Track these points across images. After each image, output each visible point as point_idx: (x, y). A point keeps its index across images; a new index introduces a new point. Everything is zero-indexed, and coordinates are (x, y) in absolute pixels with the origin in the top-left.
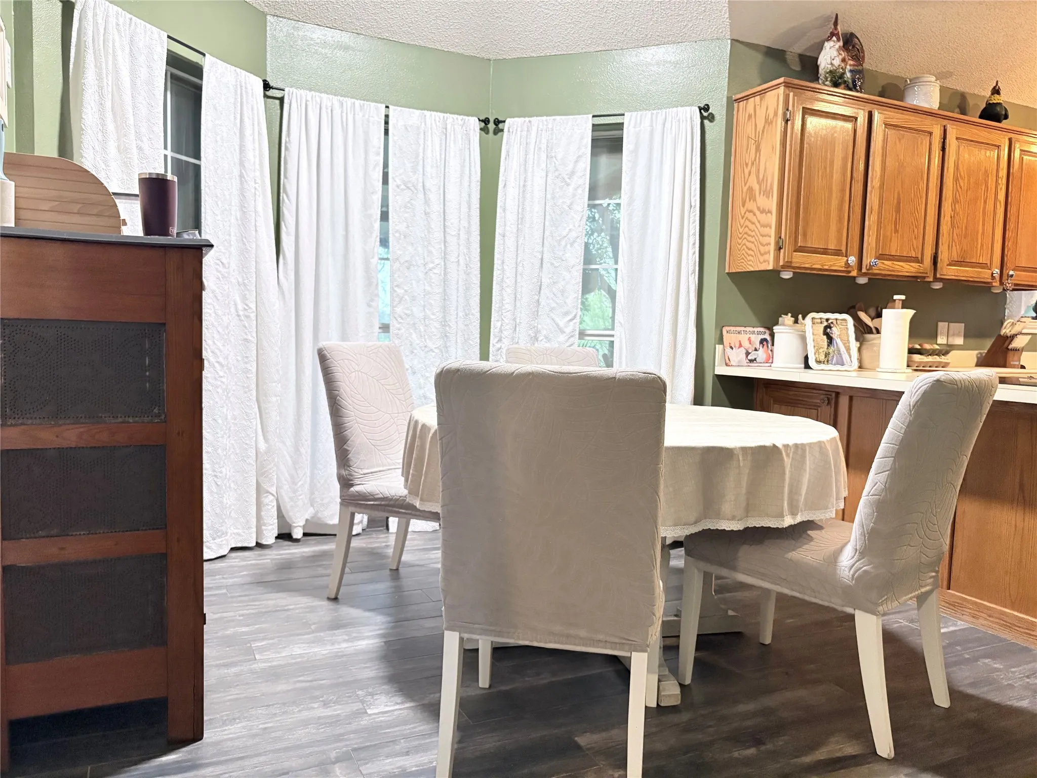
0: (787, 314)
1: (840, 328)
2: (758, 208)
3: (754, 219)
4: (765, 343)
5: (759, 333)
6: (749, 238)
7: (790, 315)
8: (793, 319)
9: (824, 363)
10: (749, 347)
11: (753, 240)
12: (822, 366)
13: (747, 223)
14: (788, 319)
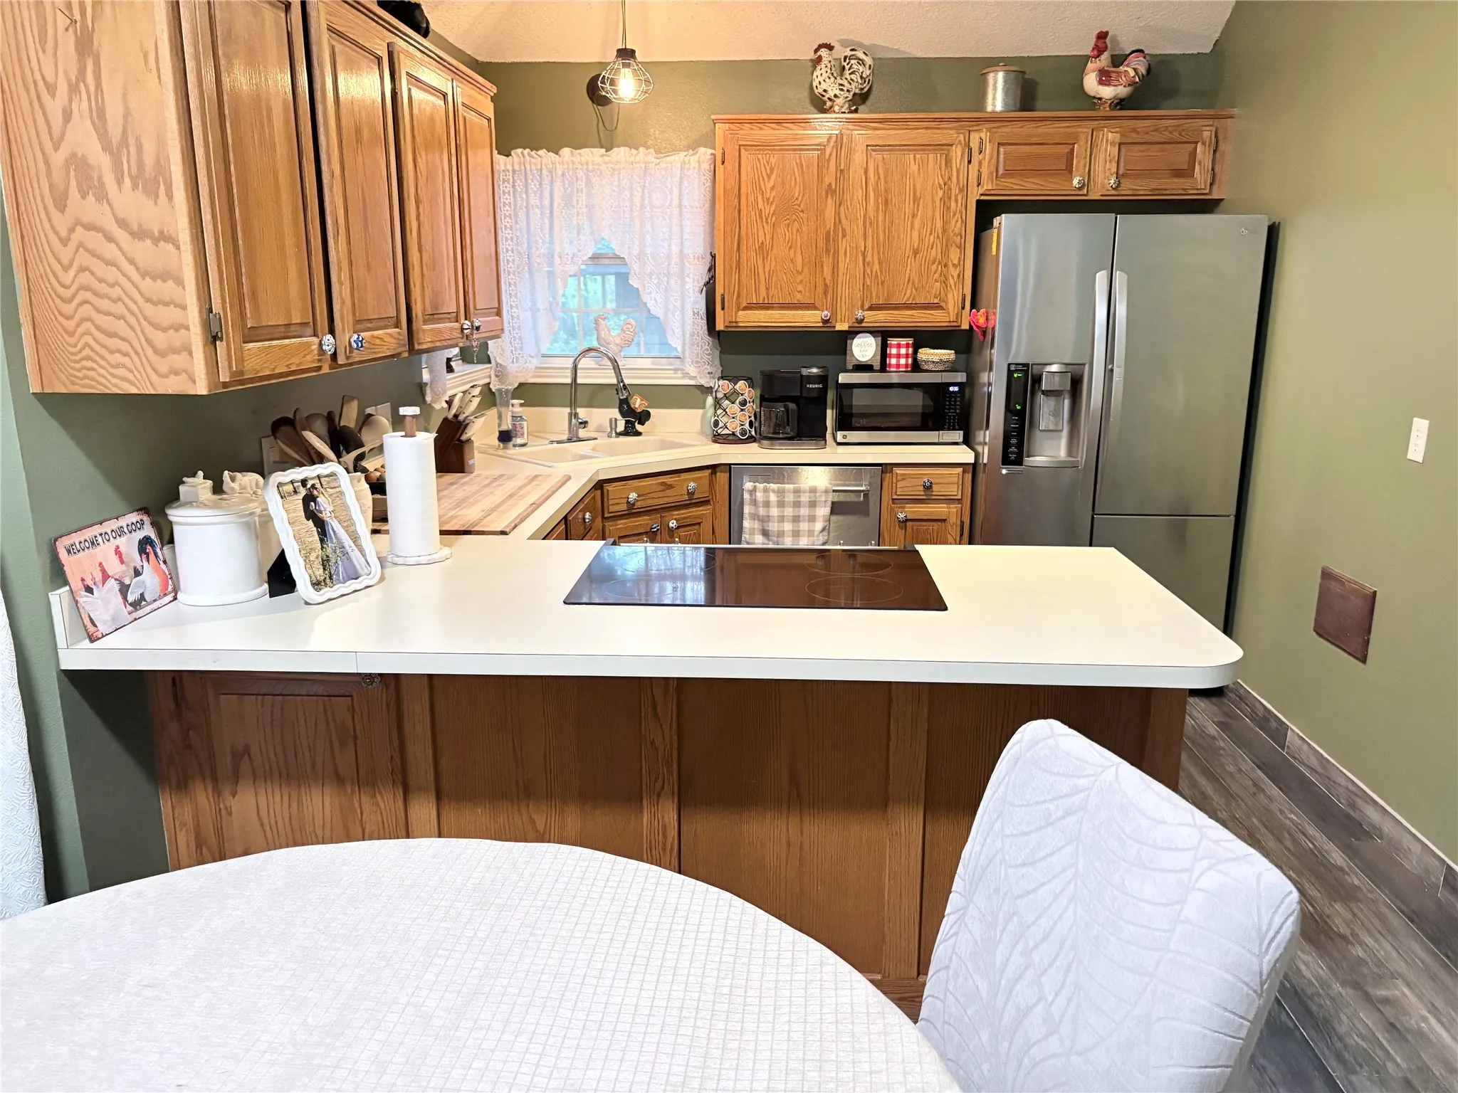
0: (194, 475)
1: (330, 496)
2: (122, 224)
3: (110, 251)
4: (149, 549)
5: (133, 528)
6: (105, 304)
7: (201, 473)
8: (209, 483)
9: (326, 585)
10: (124, 572)
11: (118, 308)
12: (327, 593)
13: (83, 258)
14: (198, 485)
